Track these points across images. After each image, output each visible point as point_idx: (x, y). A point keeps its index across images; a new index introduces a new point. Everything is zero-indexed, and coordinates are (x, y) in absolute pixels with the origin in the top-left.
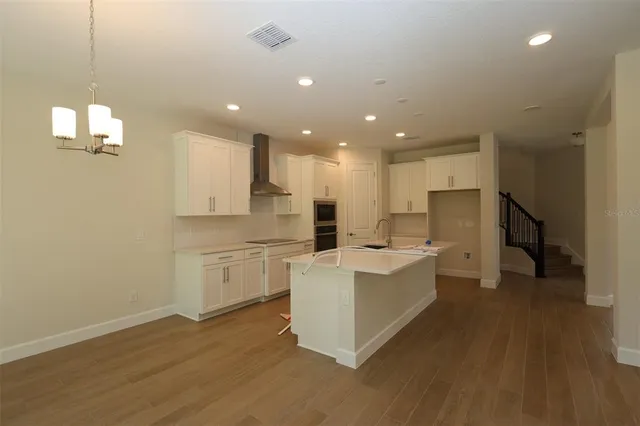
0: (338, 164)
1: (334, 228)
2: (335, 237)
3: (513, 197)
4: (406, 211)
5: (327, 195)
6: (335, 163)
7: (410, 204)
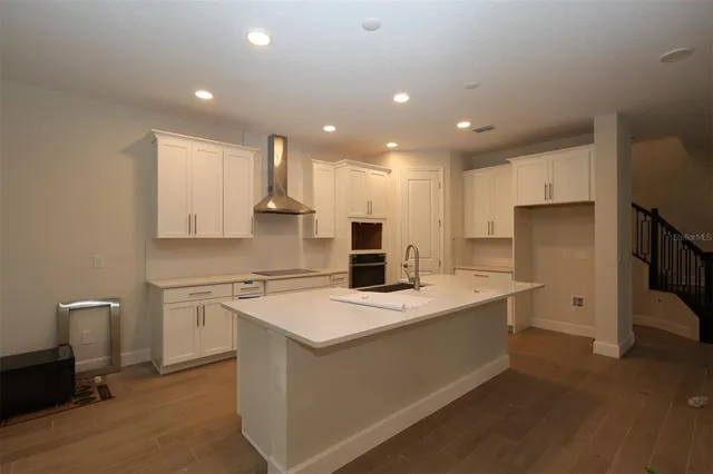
0: (390, 171)
1: (381, 258)
2: (382, 269)
3: (662, 214)
4: (486, 236)
5: (370, 212)
6: (385, 170)
7: (491, 225)
